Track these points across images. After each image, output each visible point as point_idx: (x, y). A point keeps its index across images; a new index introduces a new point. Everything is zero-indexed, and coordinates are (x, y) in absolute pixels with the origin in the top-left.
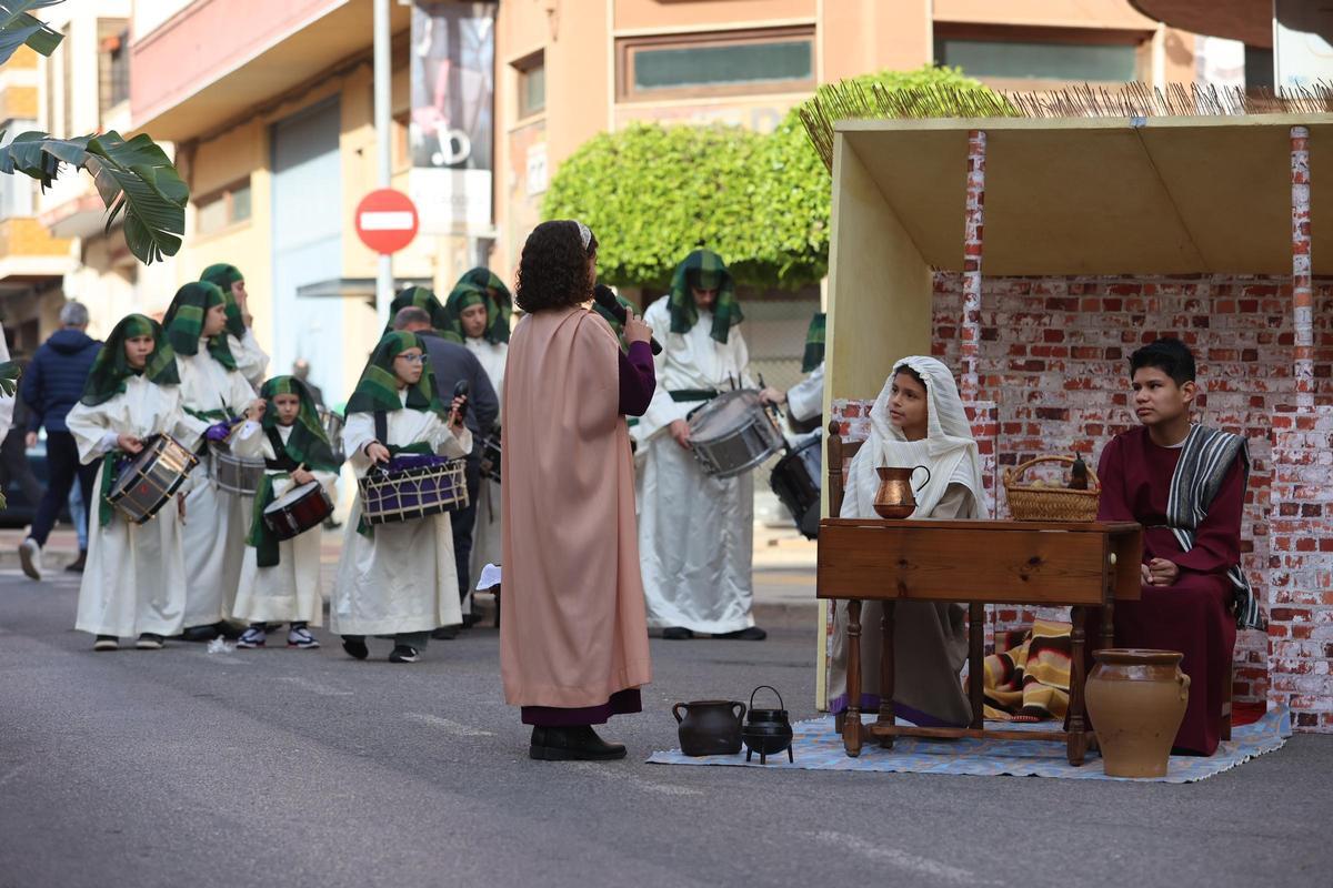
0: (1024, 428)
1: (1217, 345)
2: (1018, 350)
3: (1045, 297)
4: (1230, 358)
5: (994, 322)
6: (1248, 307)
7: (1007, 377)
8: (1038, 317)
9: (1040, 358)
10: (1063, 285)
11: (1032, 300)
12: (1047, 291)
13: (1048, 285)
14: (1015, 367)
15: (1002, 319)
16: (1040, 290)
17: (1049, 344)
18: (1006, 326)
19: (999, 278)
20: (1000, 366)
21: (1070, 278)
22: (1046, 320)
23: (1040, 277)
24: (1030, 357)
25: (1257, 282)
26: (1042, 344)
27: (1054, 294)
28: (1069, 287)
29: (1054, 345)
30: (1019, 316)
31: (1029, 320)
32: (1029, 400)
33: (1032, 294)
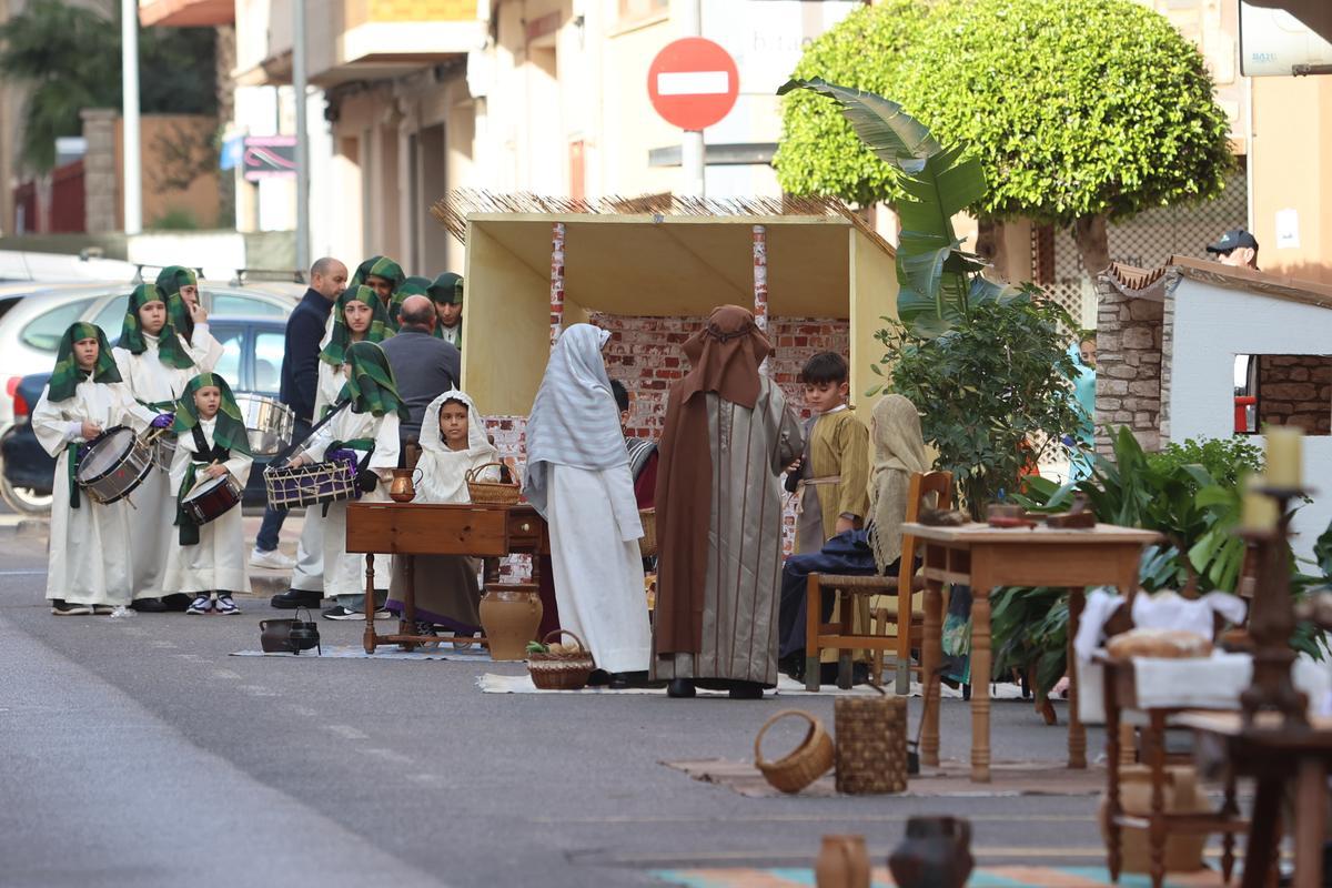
0: (652, 432)
1: (780, 370)
2: (648, 373)
3: (666, 333)
4: (789, 381)
5: (632, 352)
6: (801, 342)
7: (640, 394)
8: (661, 348)
9: (663, 379)
10: (679, 323)
11: (657, 334)
12: (668, 328)
13: (668, 323)
14: (645, 386)
15: (637, 349)
16: (663, 327)
17: (669, 369)
18: (639, 355)
19: (635, 317)
20: (635, 385)
21: (683, 318)
22: (667, 350)
23: (663, 318)
24: (655, 379)
25: (808, 323)
26: (664, 368)
27: (672, 331)
28: (683, 325)
29: (672, 369)
30: (649, 347)
31: (655, 350)
32: (655, 411)
33: (657, 331)
